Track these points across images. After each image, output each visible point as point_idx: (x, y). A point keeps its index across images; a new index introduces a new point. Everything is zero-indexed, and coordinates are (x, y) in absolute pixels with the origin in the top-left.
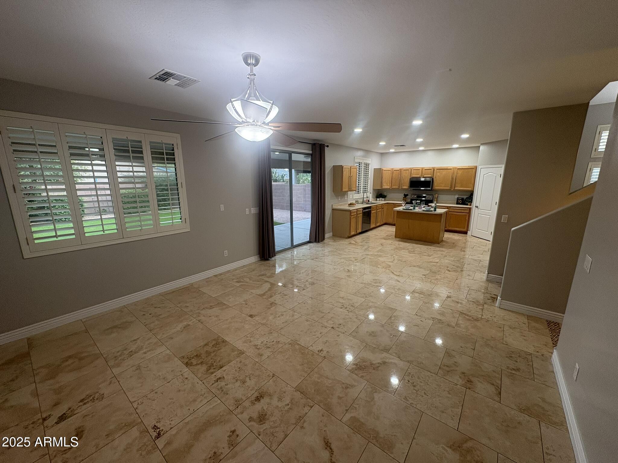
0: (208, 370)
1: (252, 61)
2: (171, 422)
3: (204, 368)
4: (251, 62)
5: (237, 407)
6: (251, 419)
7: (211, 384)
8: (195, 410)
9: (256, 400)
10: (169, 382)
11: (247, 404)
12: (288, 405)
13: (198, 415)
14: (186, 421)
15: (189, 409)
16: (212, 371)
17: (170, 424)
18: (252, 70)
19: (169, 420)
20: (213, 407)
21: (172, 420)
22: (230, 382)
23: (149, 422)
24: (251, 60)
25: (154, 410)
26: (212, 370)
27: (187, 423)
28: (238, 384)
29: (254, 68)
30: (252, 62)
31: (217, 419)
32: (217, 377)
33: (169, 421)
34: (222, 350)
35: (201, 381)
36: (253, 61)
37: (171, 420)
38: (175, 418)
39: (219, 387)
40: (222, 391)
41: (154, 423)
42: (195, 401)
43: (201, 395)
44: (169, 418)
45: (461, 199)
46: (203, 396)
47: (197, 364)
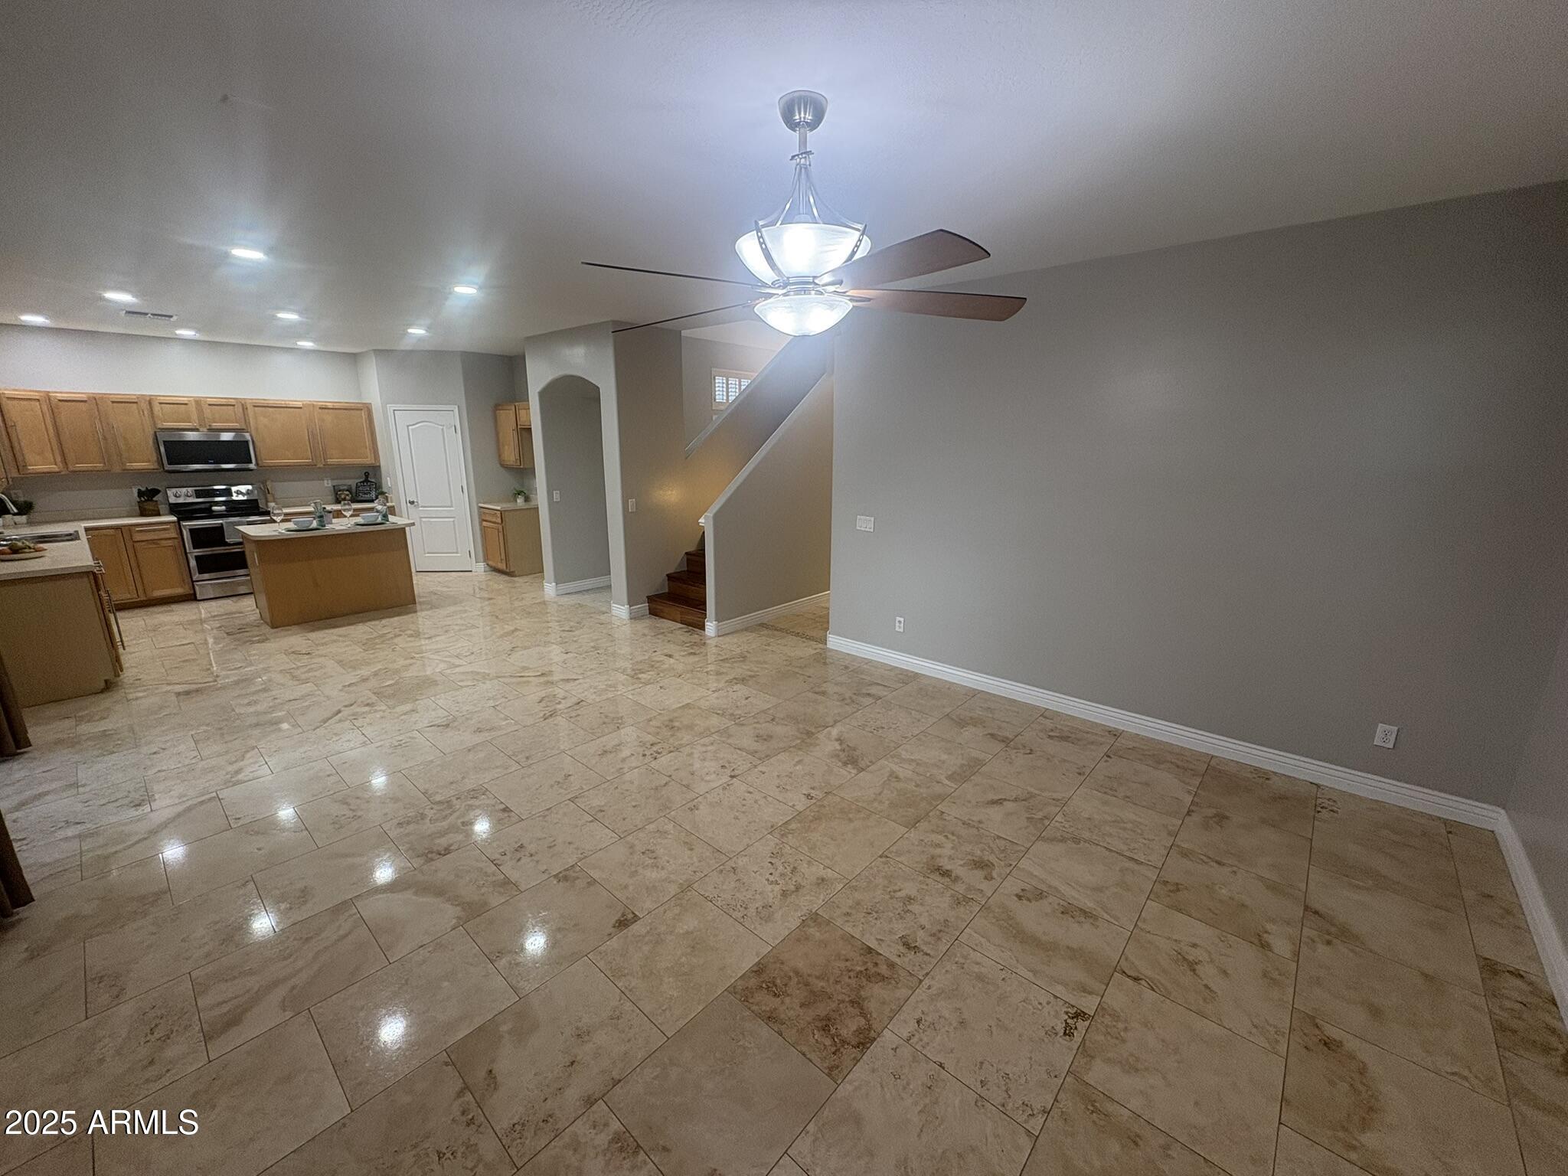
0: (883, 978)
1: (802, 115)
2: (1044, 1004)
3: (876, 993)
4: (800, 118)
5: (972, 899)
6: (989, 878)
7: (926, 958)
8: (1002, 967)
9: (949, 876)
10: (941, 1065)
11: (960, 888)
12: (946, 836)
13: (1012, 959)
14: (1029, 975)
15: (1003, 979)
16: (885, 967)
17: (1048, 1003)
18: (803, 142)
19: (1040, 1010)
20: (983, 937)
21: (1040, 1004)
22: (915, 923)
23: (1062, 1053)
24: (800, 114)
25: (1031, 1058)
26: (883, 969)
27: (1035, 972)
28: (915, 908)
29: (809, 134)
30: (804, 118)
31: (1006, 924)
32: (902, 949)
33: (1043, 1008)
34: (801, 965)
35: (921, 981)
36: (805, 114)
37: (1040, 1007)
38: (1032, 998)
39: (931, 939)
40: (940, 931)
41: (1061, 1040)
42: (980, 977)
43: (963, 968)
44: (1038, 1012)
45: (345, 487)
46: (964, 964)
47: (863, 1014)
